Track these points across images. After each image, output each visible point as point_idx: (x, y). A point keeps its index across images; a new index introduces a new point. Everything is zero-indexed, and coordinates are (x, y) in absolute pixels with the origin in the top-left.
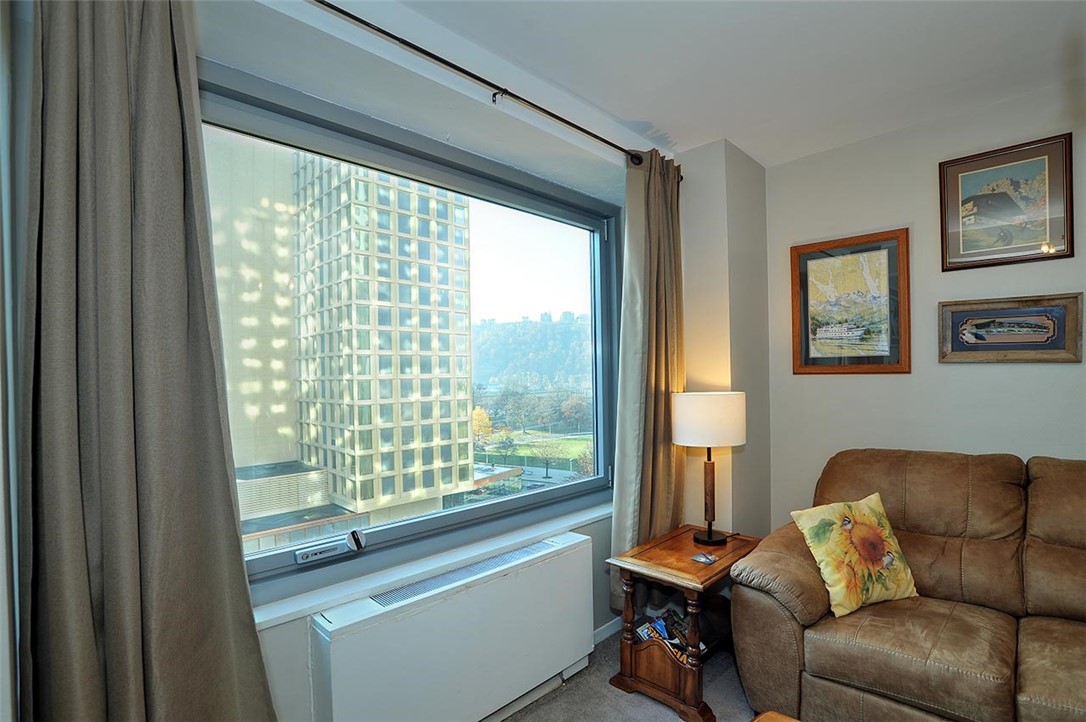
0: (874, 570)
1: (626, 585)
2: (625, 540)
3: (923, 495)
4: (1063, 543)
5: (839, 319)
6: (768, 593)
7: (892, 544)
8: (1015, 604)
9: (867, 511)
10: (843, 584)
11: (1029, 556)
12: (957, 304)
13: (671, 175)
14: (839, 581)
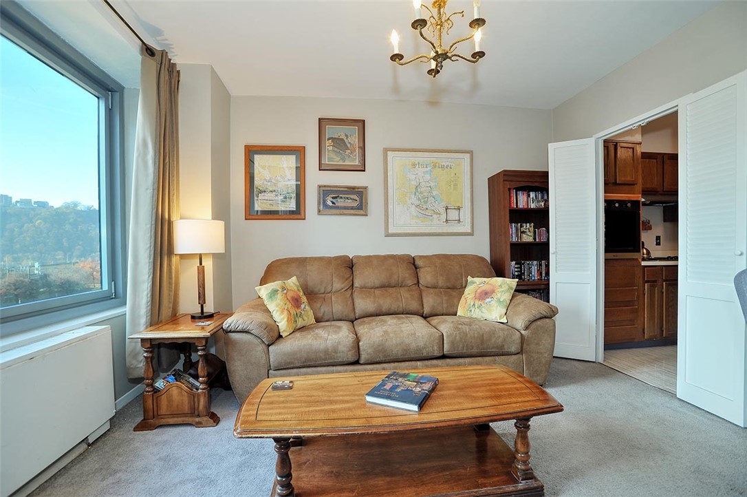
0: (298, 311)
1: (146, 352)
2: (139, 324)
3: (315, 276)
4: (366, 288)
5: (271, 189)
6: (247, 332)
7: (304, 299)
8: (352, 316)
9: (292, 284)
10: (286, 319)
11: (355, 294)
12: (325, 186)
13: (174, 74)
14: (283, 318)
